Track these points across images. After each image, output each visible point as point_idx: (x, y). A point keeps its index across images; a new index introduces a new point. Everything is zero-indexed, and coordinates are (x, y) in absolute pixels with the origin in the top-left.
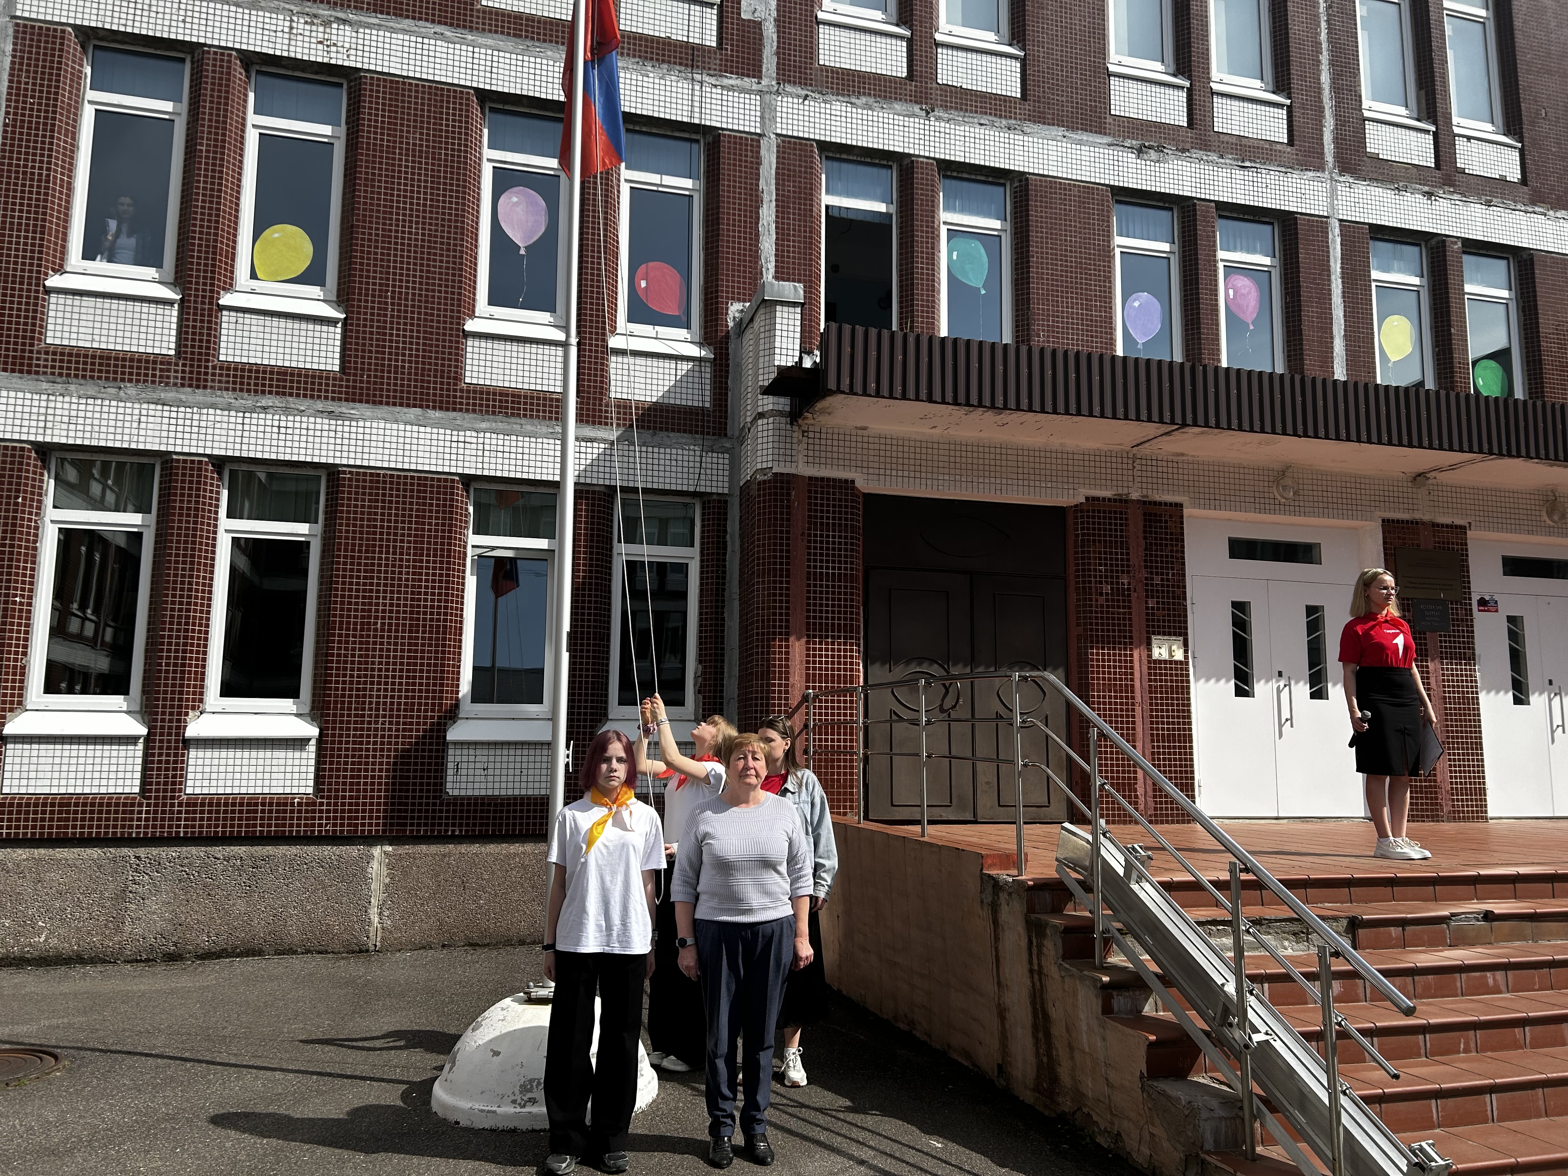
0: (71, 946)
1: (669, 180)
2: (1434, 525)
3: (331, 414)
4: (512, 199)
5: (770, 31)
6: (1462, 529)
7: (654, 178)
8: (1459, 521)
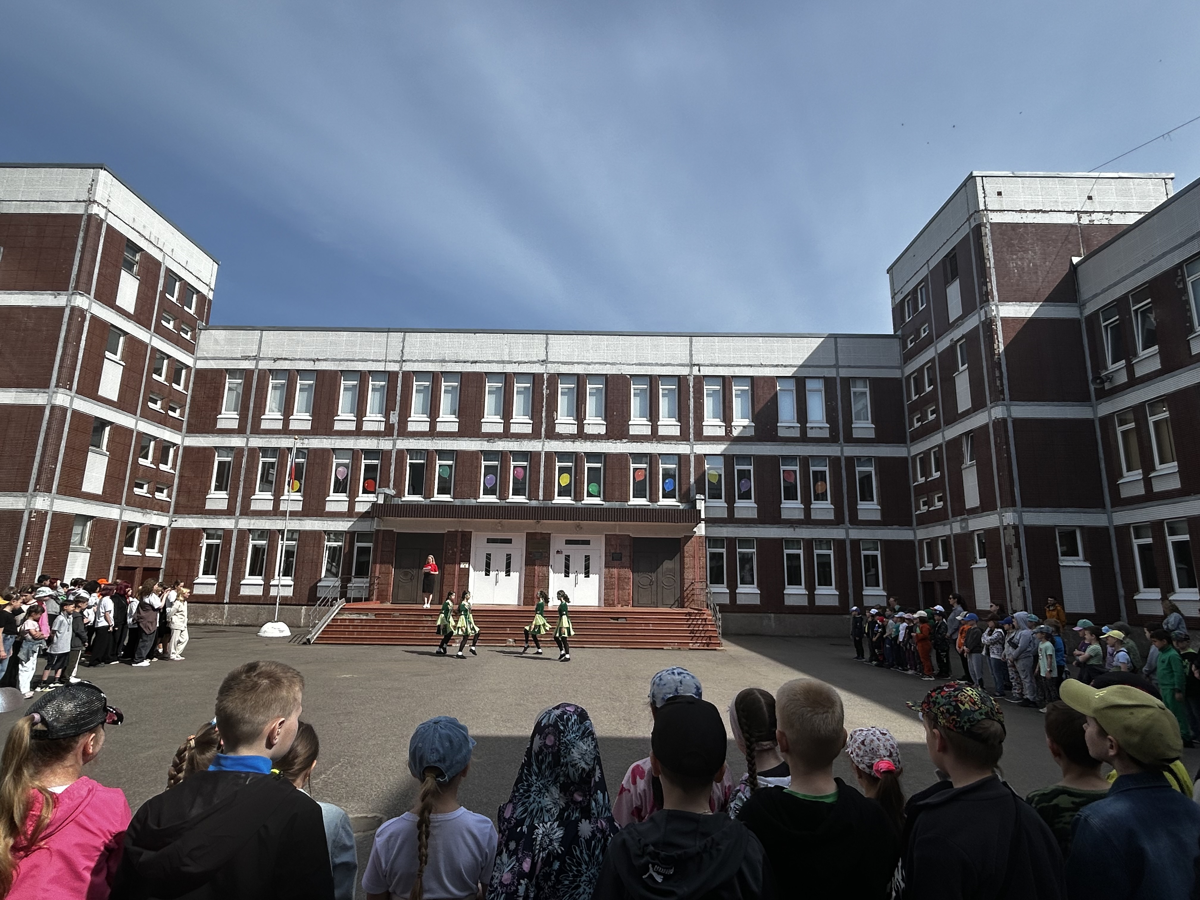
0: (250, 623)
1: (373, 461)
2: (541, 533)
3: (299, 520)
4: (340, 469)
5: (396, 426)
6: (550, 534)
7: (370, 461)
8: (549, 532)
